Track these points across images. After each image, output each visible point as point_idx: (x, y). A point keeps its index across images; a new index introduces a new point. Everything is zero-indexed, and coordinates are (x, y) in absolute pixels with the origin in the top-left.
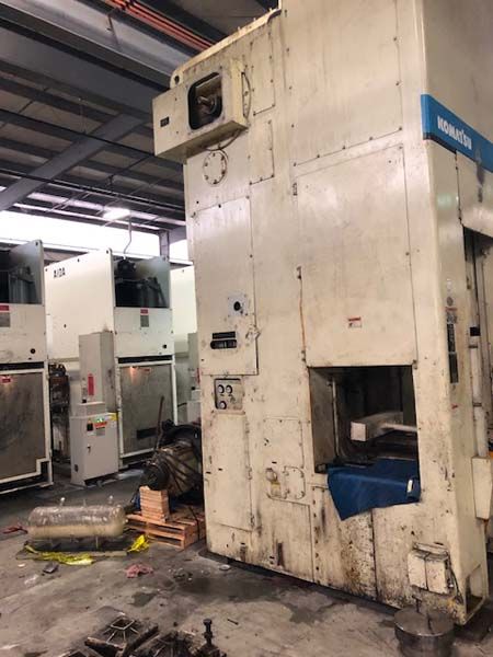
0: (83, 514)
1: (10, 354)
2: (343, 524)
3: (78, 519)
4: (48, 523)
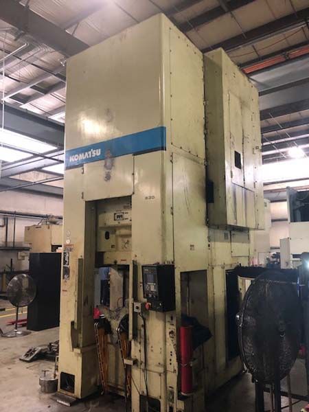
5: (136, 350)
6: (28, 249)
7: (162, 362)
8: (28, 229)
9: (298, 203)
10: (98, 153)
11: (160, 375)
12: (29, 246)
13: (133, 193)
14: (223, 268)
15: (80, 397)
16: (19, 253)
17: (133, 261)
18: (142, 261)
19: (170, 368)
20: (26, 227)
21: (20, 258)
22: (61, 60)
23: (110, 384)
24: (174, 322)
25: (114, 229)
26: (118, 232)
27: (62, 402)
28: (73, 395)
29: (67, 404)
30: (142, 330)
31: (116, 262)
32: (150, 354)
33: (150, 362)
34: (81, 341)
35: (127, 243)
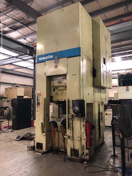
5: (69, 132)
6: (6, 98)
7: (80, 136)
8: (6, 89)
9: (121, 79)
10: (52, 57)
11: (79, 141)
12: (6, 96)
13: (67, 73)
14: (98, 103)
15: (45, 151)
16: (3, 99)
17: (68, 99)
18: (71, 99)
19: (83, 138)
20: (5, 88)
21: (3, 101)
22: (25, 17)
23: (56, 147)
24: (85, 121)
25: (57, 87)
26: (59, 89)
27: (38, 153)
28: (42, 151)
29: (40, 154)
30: (72, 125)
31: (58, 100)
32: (75, 134)
33: (74, 136)
34: (45, 130)
35: (63, 93)
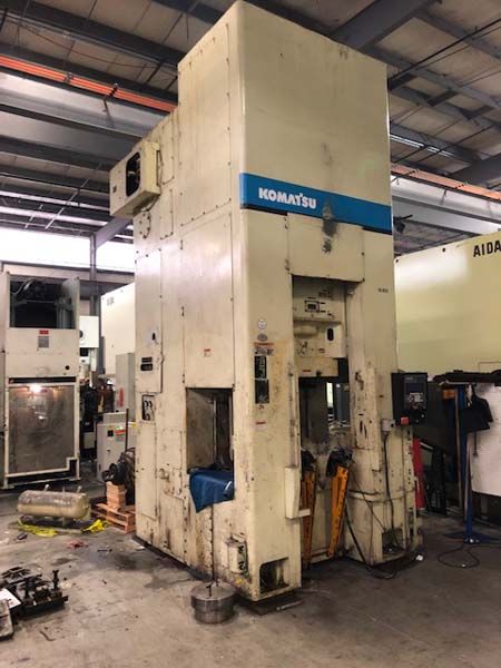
0: (55, 497)
1: (48, 369)
2: (198, 515)
3: (51, 501)
4: (30, 503)
7: (401, 485)
10: (312, 204)
11: (401, 501)
13: (363, 280)
15: (300, 586)
18: (378, 370)
19: (409, 488)
32: (390, 480)
33: (391, 488)
35: (306, 345)
